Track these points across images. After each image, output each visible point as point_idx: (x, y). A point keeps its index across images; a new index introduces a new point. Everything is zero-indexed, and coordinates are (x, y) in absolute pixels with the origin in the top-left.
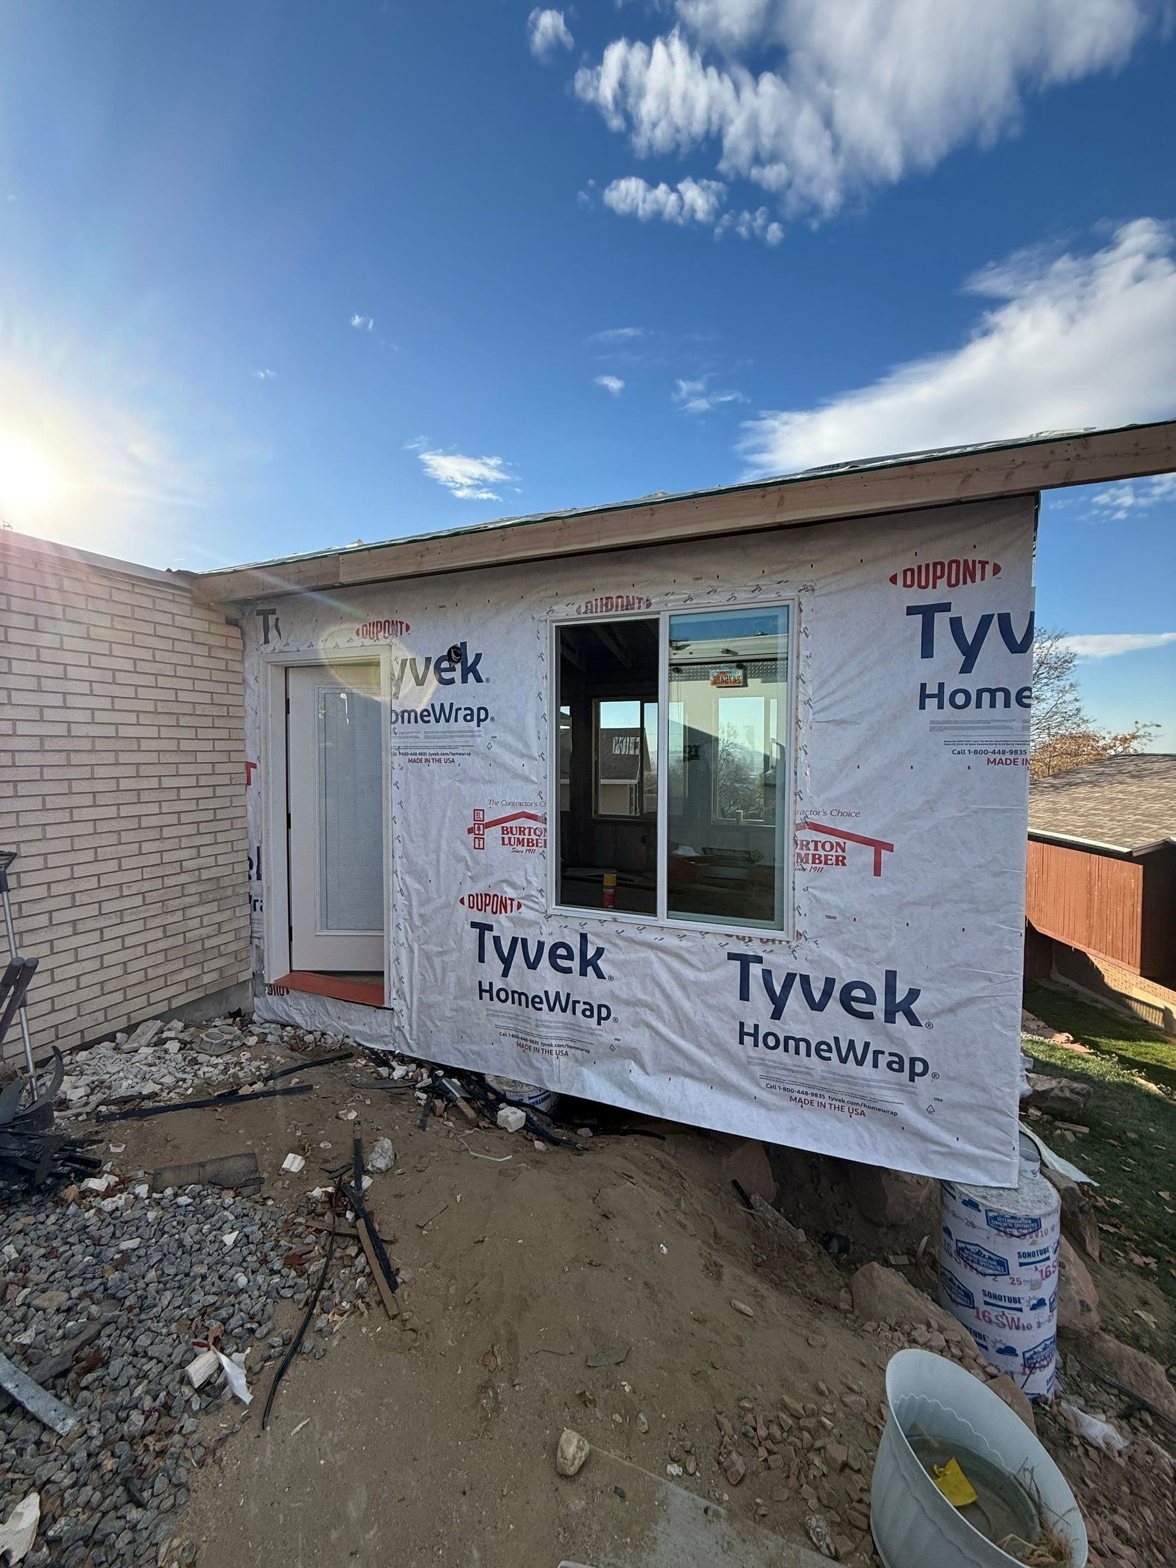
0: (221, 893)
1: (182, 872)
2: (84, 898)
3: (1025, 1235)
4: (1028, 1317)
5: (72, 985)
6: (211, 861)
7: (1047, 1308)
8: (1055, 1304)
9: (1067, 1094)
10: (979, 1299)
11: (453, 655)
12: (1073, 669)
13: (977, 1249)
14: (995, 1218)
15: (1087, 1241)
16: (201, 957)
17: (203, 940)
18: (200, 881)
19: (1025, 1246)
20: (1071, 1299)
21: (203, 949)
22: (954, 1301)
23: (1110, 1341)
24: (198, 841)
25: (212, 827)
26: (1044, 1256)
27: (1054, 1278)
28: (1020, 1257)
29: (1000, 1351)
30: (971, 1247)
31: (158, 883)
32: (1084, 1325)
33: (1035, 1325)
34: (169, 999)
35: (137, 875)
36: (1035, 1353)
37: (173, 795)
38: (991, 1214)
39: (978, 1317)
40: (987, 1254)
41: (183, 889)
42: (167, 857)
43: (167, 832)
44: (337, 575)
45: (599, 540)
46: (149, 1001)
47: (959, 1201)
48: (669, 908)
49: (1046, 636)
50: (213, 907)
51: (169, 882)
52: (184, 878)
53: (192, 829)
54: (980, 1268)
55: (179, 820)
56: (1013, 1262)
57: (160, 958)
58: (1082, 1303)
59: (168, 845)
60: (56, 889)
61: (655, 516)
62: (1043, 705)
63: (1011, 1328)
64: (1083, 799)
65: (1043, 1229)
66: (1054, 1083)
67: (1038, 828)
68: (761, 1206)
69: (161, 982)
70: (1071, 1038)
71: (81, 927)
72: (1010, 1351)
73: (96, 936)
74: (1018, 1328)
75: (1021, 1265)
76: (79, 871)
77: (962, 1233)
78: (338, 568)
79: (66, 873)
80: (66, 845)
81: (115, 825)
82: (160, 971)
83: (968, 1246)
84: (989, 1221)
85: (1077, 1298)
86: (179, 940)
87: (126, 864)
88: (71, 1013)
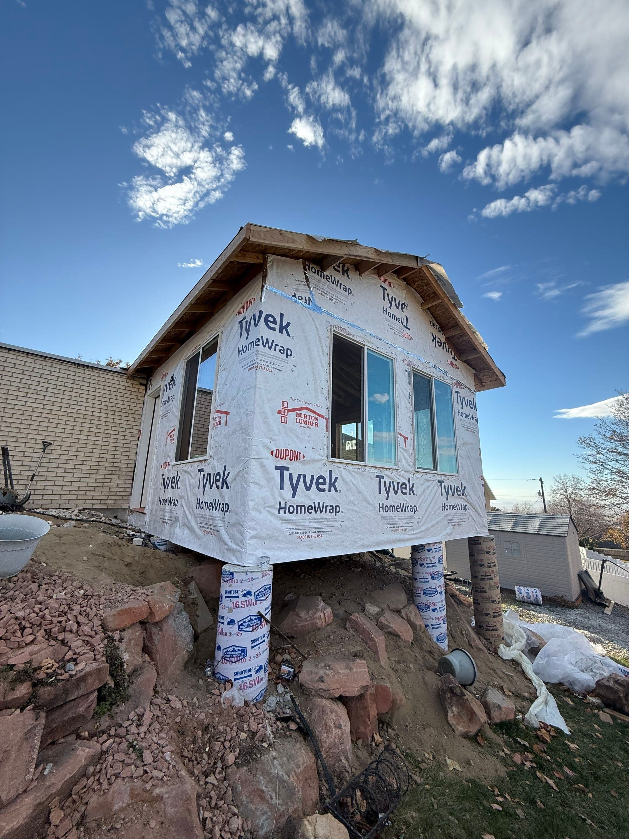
0: (120, 473)
1: (107, 462)
2: (71, 462)
3: (227, 581)
5: (60, 488)
6: (119, 461)
7: (236, 626)
11: (172, 379)
16: (108, 493)
17: (110, 487)
18: (113, 466)
19: (227, 587)
21: (110, 491)
26: (235, 595)
28: (225, 593)
31: (97, 463)
35: (90, 459)
37: (108, 436)
41: (106, 468)
42: (102, 456)
43: (103, 448)
51: (101, 464)
53: (113, 448)
55: (109, 444)
56: (224, 596)
57: (92, 489)
60: (62, 457)
63: (220, 634)
65: (235, 579)
69: (91, 497)
71: (67, 471)
73: (71, 475)
74: (222, 634)
75: (226, 597)
76: (70, 453)
79: (66, 453)
80: (68, 444)
81: (86, 442)
86: (101, 485)
87: (87, 454)
88: (57, 497)
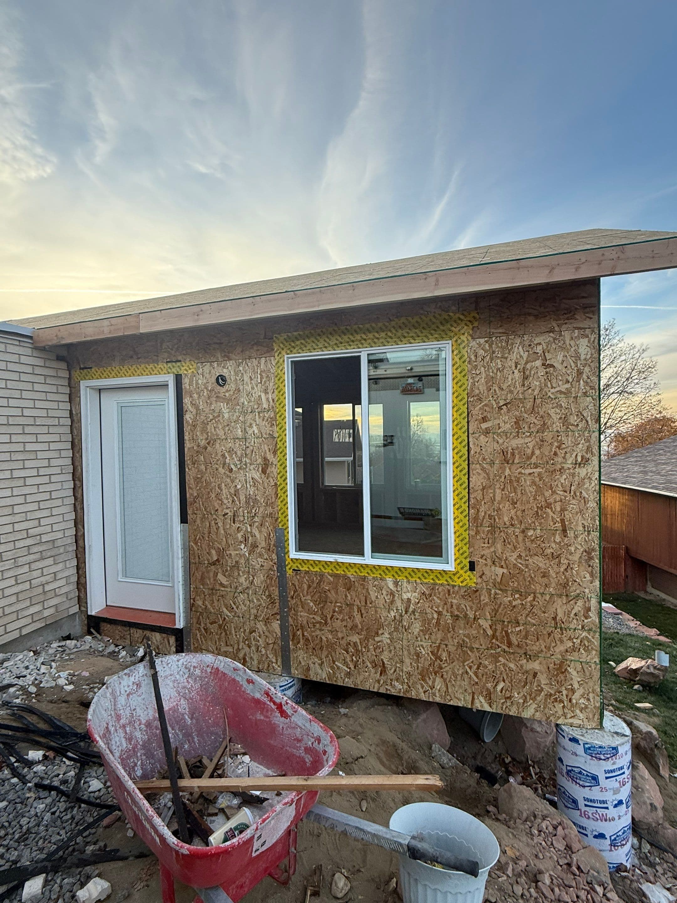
0: (56, 551)
1: (28, 537)
3: (608, 758)
4: (612, 812)
6: (48, 529)
7: (624, 805)
8: (630, 803)
9: (652, 670)
10: (581, 803)
11: (220, 380)
12: (655, 372)
13: (579, 770)
14: (589, 748)
15: (661, 768)
16: (42, 598)
17: (43, 585)
18: (40, 543)
19: (609, 765)
20: (645, 803)
21: (44, 592)
22: (566, 806)
23: (669, 829)
24: (38, 514)
25: (48, 504)
26: (621, 772)
27: (628, 786)
28: (606, 773)
29: (595, 837)
30: (575, 769)
31: (11, 546)
32: (653, 819)
33: (617, 818)
34: (20, 628)
36: (617, 836)
37: (21, 483)
38: (587, 746)
39: (581, 815)
40: (585, 773)
41: (29, 549)
42: (17, 527)
43: (17, 509)
44: (138, 328)
45: (319, 306)
46: (6, 630)
47: (567, 739)
48: (373, 551)
49: (636, 350)
50: (50, 561)
51: (19, 544)
52: (29, 542)
53: (35, 506)
54: (581, 783)
55: (25, 500)
56: (602, 777)
57: (13, 599)
58: (651, 804)
59: (17, 518)
61: (356, 290)
62: (636, 398)
63: (602, 821)
64: (664, 464)
65: (620, 754)
66: (643, 663)
67: (634, 485)
68: (439, 751)
69: (14, 616)
70: (659, 632)
72: (601, 836)
74: (606, 820)
75: (607, 778)
77: (570, 761)
78: (139, 323)
82: (14, 609)
83: (574, 769)
84: (586, 750)
85: (648, 802)
86: (27, 586)
